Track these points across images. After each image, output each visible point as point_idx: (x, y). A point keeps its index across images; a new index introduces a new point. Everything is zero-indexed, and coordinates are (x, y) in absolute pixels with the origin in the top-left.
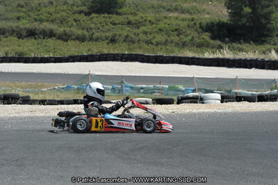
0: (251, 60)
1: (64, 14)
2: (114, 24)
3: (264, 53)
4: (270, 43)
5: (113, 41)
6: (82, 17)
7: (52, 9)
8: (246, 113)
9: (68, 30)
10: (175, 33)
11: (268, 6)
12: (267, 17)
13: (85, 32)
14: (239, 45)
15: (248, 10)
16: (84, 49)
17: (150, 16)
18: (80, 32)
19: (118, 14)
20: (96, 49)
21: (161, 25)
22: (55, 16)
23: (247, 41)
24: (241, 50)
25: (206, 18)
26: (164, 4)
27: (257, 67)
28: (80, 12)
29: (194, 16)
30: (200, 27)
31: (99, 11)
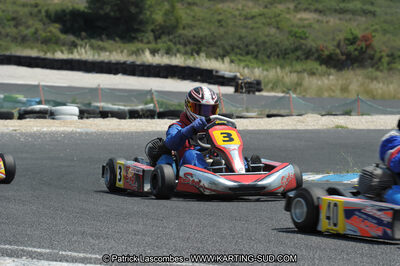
0: (118, 63)
3: (135, 54)
4: (142, 41)
8: (115, 134)
10: (12, 23)
12: (139, 4)
14: (100, 43)
23: (110, 37)
24: (103, 49)
25: (55, 4)
27: (125, 73)
29: (38, 2)
30: (48, 15)
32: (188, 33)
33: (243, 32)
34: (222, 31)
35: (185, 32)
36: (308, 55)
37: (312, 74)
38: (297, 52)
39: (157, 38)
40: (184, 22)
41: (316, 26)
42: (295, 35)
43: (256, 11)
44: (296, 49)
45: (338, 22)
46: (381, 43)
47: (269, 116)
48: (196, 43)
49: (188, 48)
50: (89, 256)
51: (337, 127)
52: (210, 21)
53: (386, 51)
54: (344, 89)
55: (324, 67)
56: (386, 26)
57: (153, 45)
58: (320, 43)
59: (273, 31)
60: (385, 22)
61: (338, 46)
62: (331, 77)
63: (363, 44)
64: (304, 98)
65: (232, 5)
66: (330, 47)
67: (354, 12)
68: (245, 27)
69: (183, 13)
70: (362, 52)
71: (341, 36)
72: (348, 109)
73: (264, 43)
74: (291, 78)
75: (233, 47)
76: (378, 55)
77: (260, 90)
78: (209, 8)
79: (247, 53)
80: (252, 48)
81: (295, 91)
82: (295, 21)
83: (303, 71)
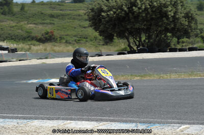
33: (10, 32)
34: (3, 32)
36: (33, 39)
37: (34, 45)
41: (35, 29)
42: (27, 32)
43: (14, 24)
44: (28, 37)
45: (42, 27)
46: (57, 34)
47: (20, 60)
51: (43, 63)
53: (59, 36)
54: (45, 50)
55: (38, 43)
56: (58, 28)
58: (37, 35)
59: (20, 31)
60: (58, 26)
61: (43, 35)
62: (41, 46)
63: (51, 34)
64: (31, 53)
65: (5, 23)
66: (39, 36)
67: (47, 24)
68: (10, 30)
70: (50, 37)
71: (43, 32)
72: (46, 56)
73: (17, 35)
74: (27, 47)
75: (7, 37)
76: (56, 38)
77: (17, 52)
79: (12, 39)
80: (13, 37)
81: (29, 51)
82: (28, 28)
83: (31, 44)
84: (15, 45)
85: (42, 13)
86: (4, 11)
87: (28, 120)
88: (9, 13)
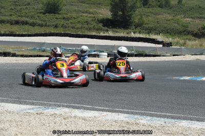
0: (122, 37)
1: (33, 13)
2: (57, 19)
3: (128, 34)
4: (131, 29)
5: (56, 27)
6: (42, 15)
7: (27, 11)
9: (34, 21)
10: (86, 23)
11: (130, 11)
12: (130, 16)
13: (43, 22)
14: (116, 30)
15: (120, 13)
16: (42, 31)
17: (74, 15)
18: (40, 22)
19: (58, 14)
20: (48, 30)
21: (79, 20)
22: (28, 14)
23: (120, 28)
24: (117, 32)
25: (101, 16)
26: (81, 10)
27: (124, 40)
28: (41, 13)
29: (95, 16)
30: (98, 21)
31: (50, 12)
32: (147, 26)
33: (166, 25)
34: (158, 25)
35: (146, 26)
36: (188, 33)
37: (190, 40)
38: (184, 32)
39: (136, 28)
40: (146, 22)
41: (191, 23)
42: (184, 26)
43: (170, 18)
44: (184, 31)
45: (199, 21)
47: (174, 55)
48: (149, 30)
49: (147, 31)
50: (105, 108)
51: (197, 59)
52: (154, 22)
54: (201, 45)
55: (194, 37)
57: (134, 30)
58: (193, 29)
59: (176, 25)
61: (199, 30)
62: (196, 41)
64: (186, 48)
65: (162, 16)
66: (196, 30)
69: (145, 19)
71: (200, 27)
72: (201, 52)
73: (173, 29)
74: (182, 42)
75: (162, 31)
77: (171, 46)
78: (154, 17)
79: (167, 33)
80: (169, 31)
81: (184, 46)
82: (184, 21)
83: (187, 39)
84: (171, 39)
85: (200, 7)
86: (161, 4)
87: (176, 120)
88: (166, 6)
